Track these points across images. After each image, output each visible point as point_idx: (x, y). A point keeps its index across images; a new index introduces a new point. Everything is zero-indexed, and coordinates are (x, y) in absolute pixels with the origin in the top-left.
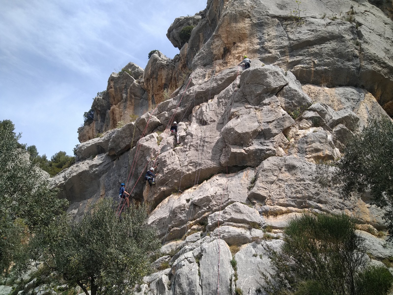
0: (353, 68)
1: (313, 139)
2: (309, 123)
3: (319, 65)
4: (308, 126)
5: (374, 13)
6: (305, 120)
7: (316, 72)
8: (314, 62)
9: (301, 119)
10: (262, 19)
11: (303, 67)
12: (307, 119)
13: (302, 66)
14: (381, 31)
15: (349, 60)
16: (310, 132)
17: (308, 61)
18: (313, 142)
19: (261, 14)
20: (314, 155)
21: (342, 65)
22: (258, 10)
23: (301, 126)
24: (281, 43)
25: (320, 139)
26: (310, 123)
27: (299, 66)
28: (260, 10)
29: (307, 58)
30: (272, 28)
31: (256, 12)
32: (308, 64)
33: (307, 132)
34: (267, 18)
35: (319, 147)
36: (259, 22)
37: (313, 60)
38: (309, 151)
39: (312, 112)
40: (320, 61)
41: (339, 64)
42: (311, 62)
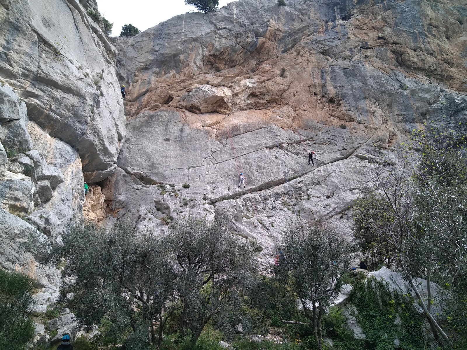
0: (79, 131)
1: (18, 187)
2: (20, 168)
3: (53, 111)
4: (18, 170)
5: (116, 88)
6: (18, 163)
7: (48, 116)
8: (51, 105)
9: (14, 161)
10: (21, 23)
11: (38, 105)
12: (21, 163)
13: (38, 102)
14: (112, 108)
15: (80, 122)
16: (17, 178)
17: (46, 102)
18: (17, 190)
19: (22, 17)
20: (12, 202)
21: (72, 123)
22: (21, 9)
23: (11, 167)
24: (29, 65)
25: (24, 190)
26: (22, 169)
27: (36, 100)
28: (23, 11)
29: (46, 98)
30: (27, 41)
31: (18, 9)
32: (45, 104)
33: (14, 176)
34: (27, 27)
35: (20, 197)
36: (17, 23)
37: (51, 103)
38: (9, 198)
39: (28, 158)
40: (56, 108)
41: (71, 120)
42: (48, 104)
